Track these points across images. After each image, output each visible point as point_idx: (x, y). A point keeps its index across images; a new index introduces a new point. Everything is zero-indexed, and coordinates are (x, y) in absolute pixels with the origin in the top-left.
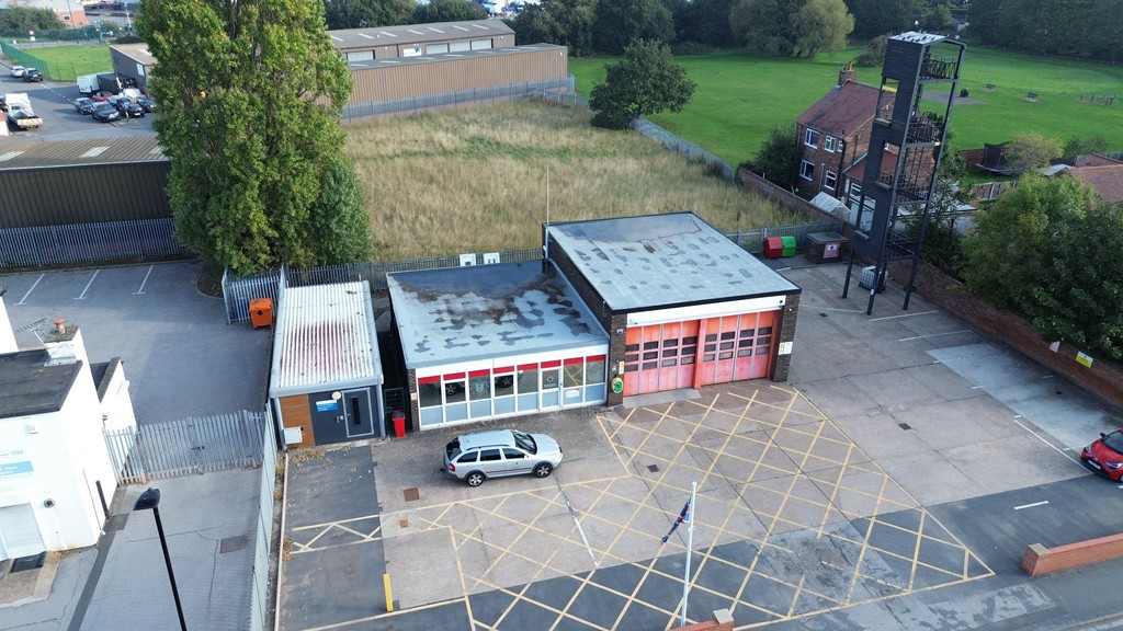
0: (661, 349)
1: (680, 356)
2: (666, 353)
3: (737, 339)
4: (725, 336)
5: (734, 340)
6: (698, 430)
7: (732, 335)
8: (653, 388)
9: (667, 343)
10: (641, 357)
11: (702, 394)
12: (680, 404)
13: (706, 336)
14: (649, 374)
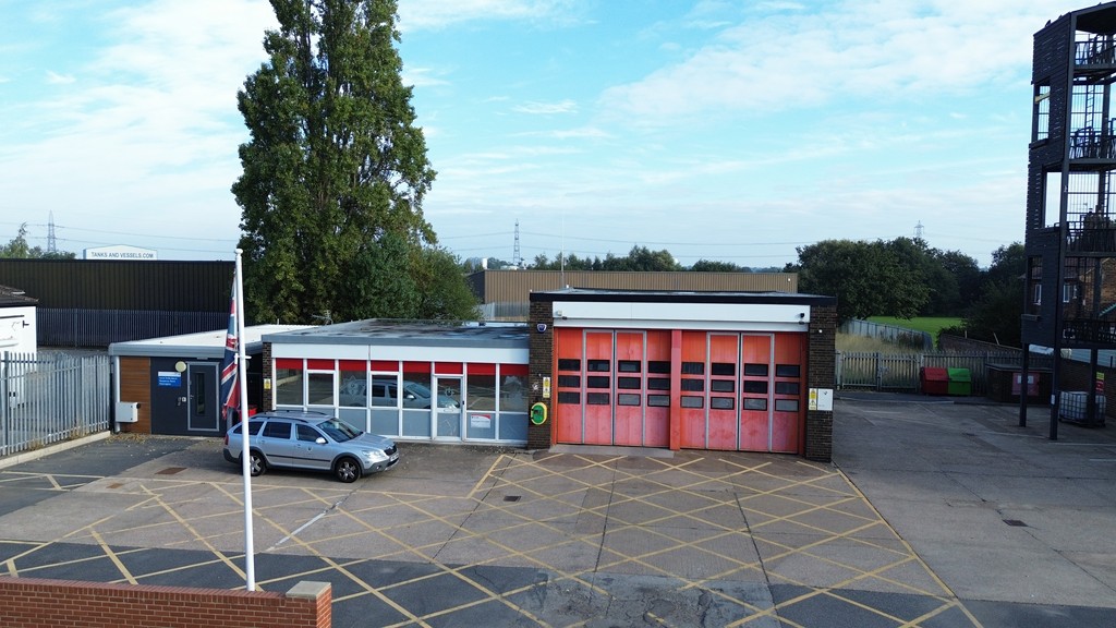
0: (614, 373)
2: (623, 383)
4: (718, 368)
5: (734, 378)
7: (728, 369)
8: (604, 437)
9: (623, 365)
10: (584, 382)
11: (676, 455)
12: (631, 459)
13: (683, 363)
14: (597, 412)
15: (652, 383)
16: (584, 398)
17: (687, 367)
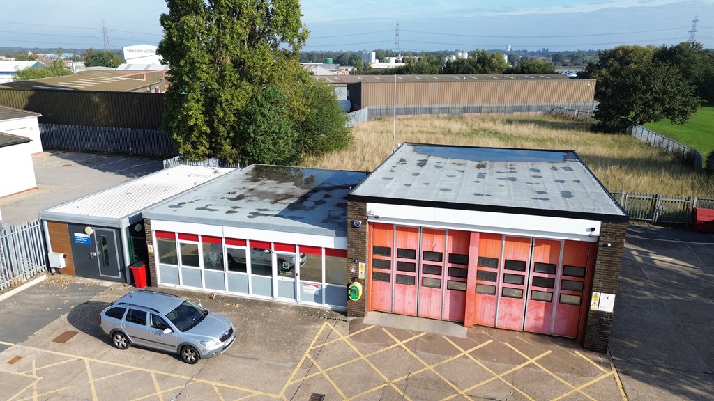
0: (419, 261)
1: (445, 277)
2: (427, 269)
3: (530, 274)
4: (510, 264)
5: (526, 273)
6: (423, 373)
7: (521, 265)
8: (410, 309)
9: (427, 254)
10: (394, 266)
11: (468, 334)
12: (429, 337)
13: (479, 258)
14: (404, 289)
15: (451, 272)
16: (394, 279)
17: (483, 261)
